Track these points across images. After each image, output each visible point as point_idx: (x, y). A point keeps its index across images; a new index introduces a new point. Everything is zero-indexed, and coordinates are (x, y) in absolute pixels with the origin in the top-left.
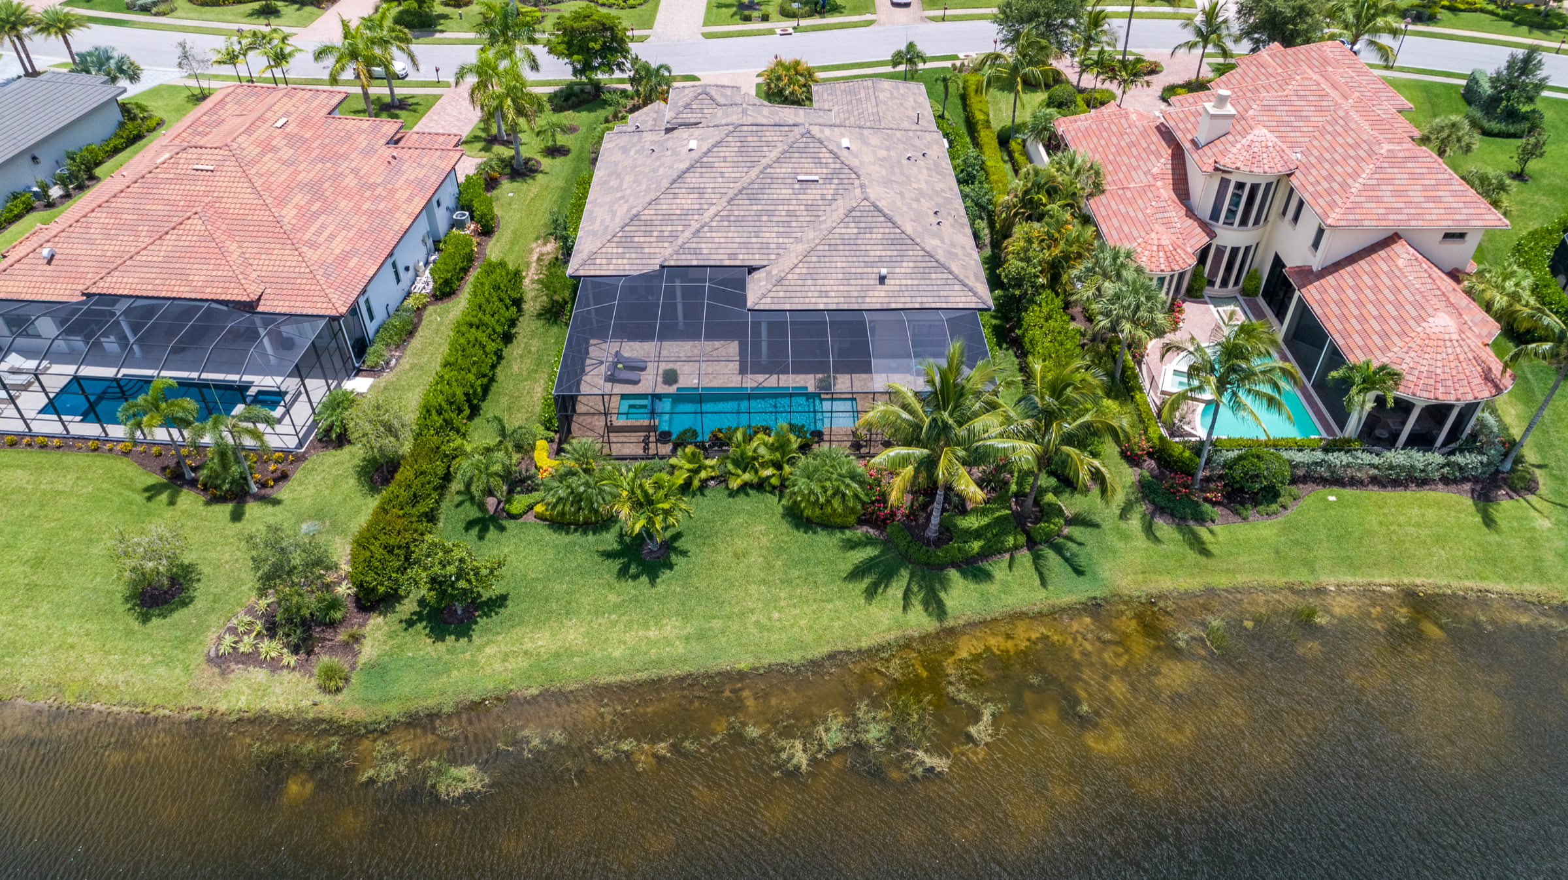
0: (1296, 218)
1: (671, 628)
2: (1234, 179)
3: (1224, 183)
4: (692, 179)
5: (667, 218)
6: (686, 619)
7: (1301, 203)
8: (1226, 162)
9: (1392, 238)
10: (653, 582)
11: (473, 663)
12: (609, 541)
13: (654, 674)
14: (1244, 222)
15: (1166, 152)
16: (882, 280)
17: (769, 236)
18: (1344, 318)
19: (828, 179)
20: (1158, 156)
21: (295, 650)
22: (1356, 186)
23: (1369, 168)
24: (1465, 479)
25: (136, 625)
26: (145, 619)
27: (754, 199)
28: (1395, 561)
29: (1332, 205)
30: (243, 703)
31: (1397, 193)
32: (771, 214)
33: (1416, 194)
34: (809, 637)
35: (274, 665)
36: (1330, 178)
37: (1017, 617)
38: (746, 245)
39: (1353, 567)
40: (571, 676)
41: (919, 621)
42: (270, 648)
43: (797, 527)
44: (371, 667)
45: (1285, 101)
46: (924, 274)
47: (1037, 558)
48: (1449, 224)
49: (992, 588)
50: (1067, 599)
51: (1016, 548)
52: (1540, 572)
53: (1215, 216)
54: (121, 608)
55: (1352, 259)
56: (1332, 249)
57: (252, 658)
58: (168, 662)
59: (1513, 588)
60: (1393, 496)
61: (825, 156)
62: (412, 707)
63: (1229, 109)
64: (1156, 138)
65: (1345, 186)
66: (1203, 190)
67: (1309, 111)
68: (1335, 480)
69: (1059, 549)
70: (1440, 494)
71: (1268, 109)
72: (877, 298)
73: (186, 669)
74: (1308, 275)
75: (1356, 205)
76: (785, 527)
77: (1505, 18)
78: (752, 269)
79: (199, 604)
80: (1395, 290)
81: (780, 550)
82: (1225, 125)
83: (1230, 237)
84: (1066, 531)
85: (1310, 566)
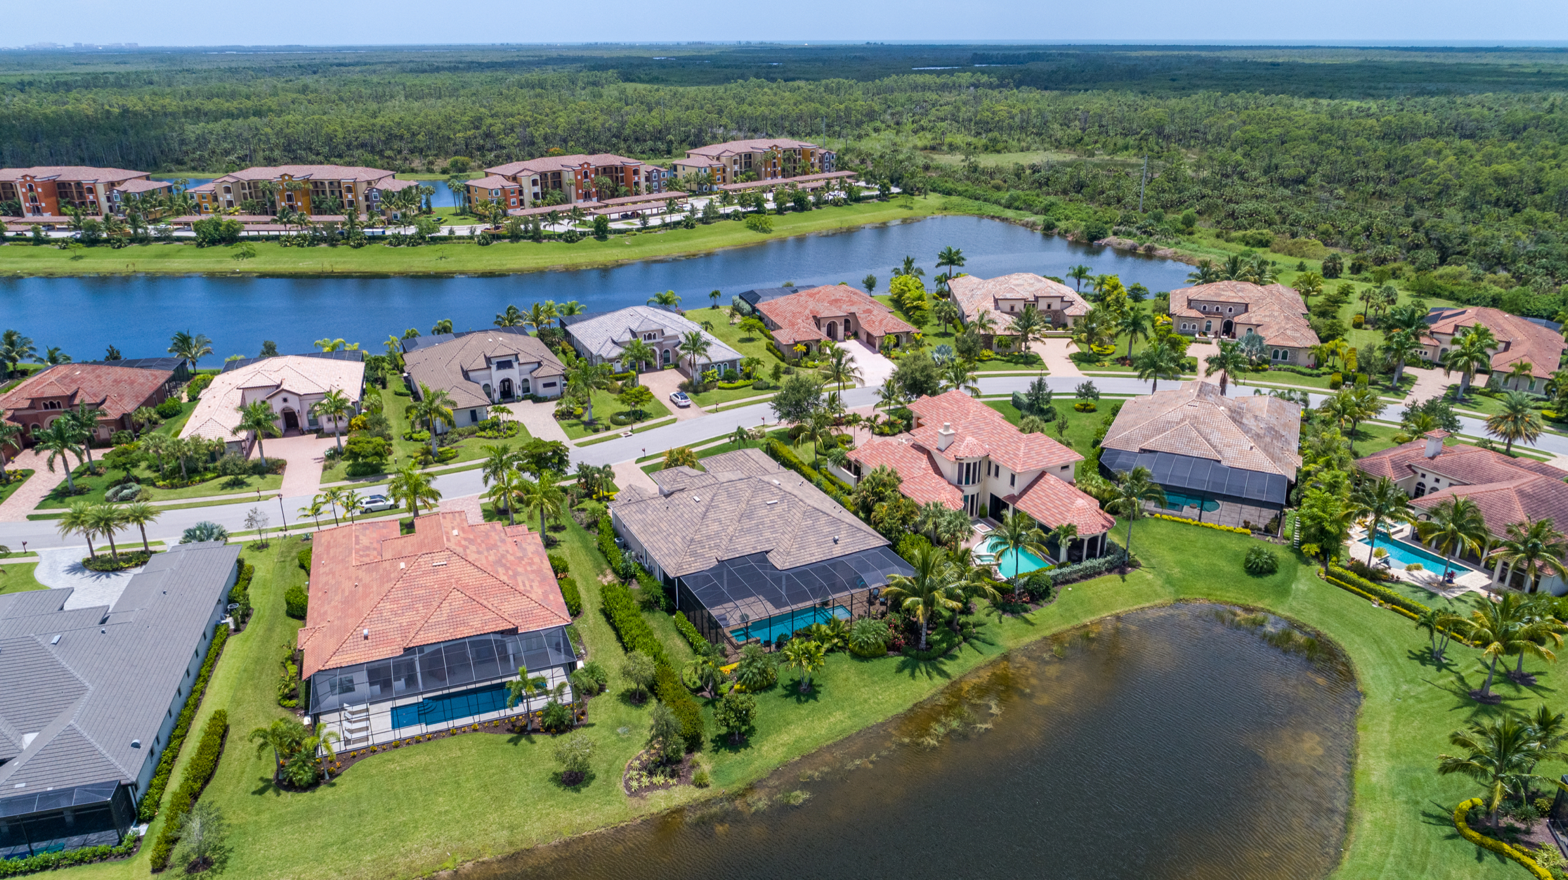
0: (997, 474)
1: (838, 715)
2: (965, 462)
3: (961, 465)
4: (711, 515)
5: (709, 538)
6: (843, 708)
7: (997, 468)
8: (960, 455)
9: (1042, 474)
10: (816, 699)
11: (761, 756)
12: (779, 690)
13: (845, 735)
14: (974, 482)
15: (925, 457)
16: (836, 541)
17: (767, 534)
18: (1040, 511)
19: (782, 501)
20: (921, 460)
21: (672, 777)
22: (1021, 454)
23: (1023, 445)
24: (1115, 568)
25: (575, 795)
26: (578, 791)
27: (750, 518)
28: (1106, 606)
29: (1015, 464)
30: (663, 805)
31: (1038, 454)
32: (762, 523)
33: (1045, 452)
34: (900, 702)
35: (666, 786)
36: (1007, 453)
37: (978, 669)
38: (758, 542)
39: (1093, 613)
40: (809, 746)
41: (940, 682)
42: (659, 779)
43: (862, 661)
44: (714, 773)
45: (971, 423)
46: (853, 535)
47: (971, 644)
48: (1062, 463)
49: (960, 661)
50: (993, 657)
51: (960, 643)
52: (1158, 595)
53: (960, 482)
54: (559, 791)
55: (1030, 486)
56: (1020, 484)
57: (653, 787)
58: (609, 803)
59: (1151, 604)
60: (1092, 581)
61: (776, 491)
62: (748, 781)
63: (951, 431)
64: (914, 451)
65: (1016, 455)
66: (950, 470)
67: (982, 425)
68: (1067, 582)
69: (977, 638)
70: (1107, 577)
71: (965, 428)
72: (837, 551)
73: (620, 802)
74: (1014, 499)
75: (1025, 463)
76: (856, 663)
77: (1008, 361)
78: (767, 552)
79: (600, 776)
80: (1056, 495)
81: (862, 673)
82: (951, 439)
83: (970, 490)
84: (974, 630)
85: (1075, 617)
